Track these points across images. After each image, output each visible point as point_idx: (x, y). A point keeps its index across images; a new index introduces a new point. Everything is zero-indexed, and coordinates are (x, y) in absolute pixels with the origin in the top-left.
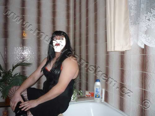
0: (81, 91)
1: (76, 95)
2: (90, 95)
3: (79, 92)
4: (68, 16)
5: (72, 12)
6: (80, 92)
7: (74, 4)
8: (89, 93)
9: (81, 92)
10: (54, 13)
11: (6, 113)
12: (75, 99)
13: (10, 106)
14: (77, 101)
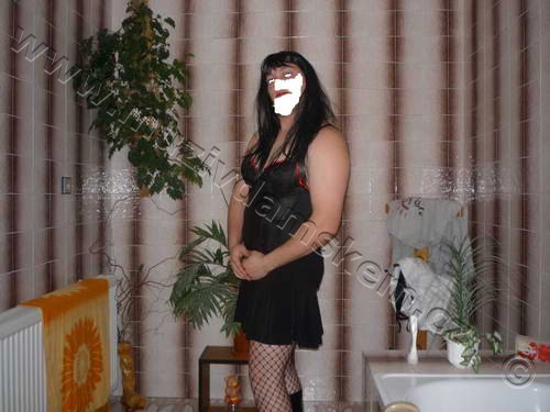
0: (496, 334)
1: (476, 346)
2: (532, 352)
3: (489, 336)
4: (448, 51)
6: (493, 336)
8: (532, 345)
9: (497, 340)
10: (395, 46)
11: (235, 384)
12: (472, 362)
13: (246, 362)
14: (477, 372)
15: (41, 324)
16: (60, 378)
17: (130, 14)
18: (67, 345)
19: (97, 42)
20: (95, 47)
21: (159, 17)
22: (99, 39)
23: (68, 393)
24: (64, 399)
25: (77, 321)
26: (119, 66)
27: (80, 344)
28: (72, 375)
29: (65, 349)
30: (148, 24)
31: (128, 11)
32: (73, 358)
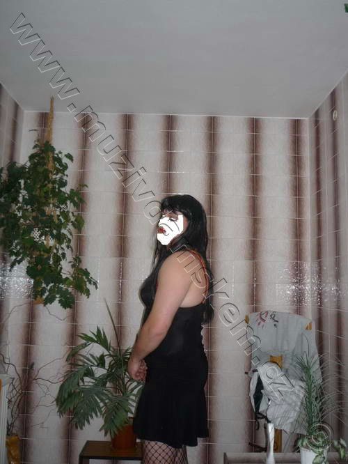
0: (342, 442)
1: (325, 453)
3: (336, 443)
4: (297, 189)
5: (308, 174)
6: (339, 443)
7: (314, 151)
9: (343, 446)
10: (255, 183)
17: (36, 151)
20: (4, 176)
21: (60, 153)
22: (8, 170)
26: (24, 192)
30: (51, 159)
31: (34, 147)
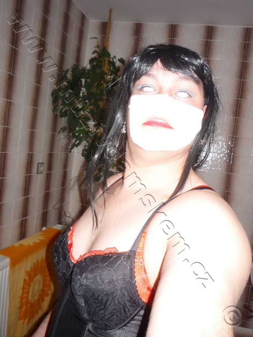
15: (8, 268)
16: (20, 299)
17: (95, 55)
18: (27, 278)
19: (71, 73)
20: (69, 76)
21: (115, 57)
22: (72, 71)
23: (24, 309)
24: (20, 312)
25: (35, 261)
26: (84, 89)
27: (35, 275)
28: (28, 296)
29: (25, 280)
30: (107, 62)
31: (94, 52)
32: (29, 286)
